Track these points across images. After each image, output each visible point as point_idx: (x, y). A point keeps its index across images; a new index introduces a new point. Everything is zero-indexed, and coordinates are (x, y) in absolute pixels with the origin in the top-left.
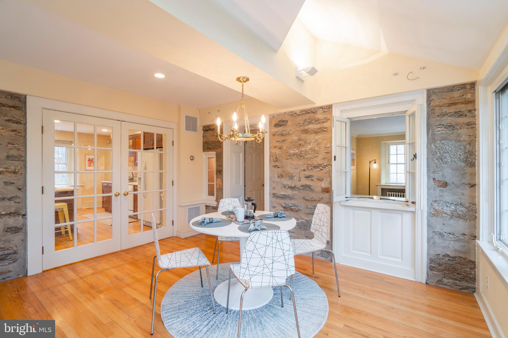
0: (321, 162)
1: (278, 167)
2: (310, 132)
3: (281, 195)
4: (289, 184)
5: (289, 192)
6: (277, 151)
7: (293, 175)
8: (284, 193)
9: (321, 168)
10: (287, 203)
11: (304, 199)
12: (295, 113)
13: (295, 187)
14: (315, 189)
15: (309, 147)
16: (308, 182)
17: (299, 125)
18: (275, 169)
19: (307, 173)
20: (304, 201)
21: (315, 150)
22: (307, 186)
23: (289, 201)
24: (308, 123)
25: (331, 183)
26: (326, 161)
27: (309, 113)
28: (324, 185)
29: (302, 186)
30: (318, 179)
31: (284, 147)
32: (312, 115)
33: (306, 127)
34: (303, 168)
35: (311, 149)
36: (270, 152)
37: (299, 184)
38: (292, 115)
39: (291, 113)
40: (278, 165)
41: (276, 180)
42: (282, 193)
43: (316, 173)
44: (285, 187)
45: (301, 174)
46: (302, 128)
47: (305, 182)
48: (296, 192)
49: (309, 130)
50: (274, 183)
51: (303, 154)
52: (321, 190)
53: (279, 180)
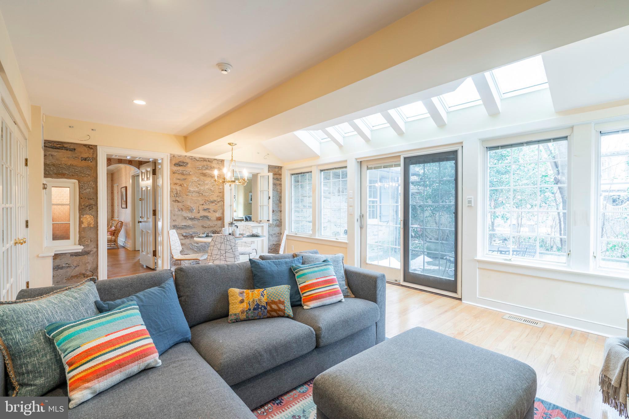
0: (215, 199)
1: (178, 202)
2: (208, 176)
3: (182, 225)
4: (189, 216)
5: (190, 223)
6: (178, 188)
7: (193, 208)
8: (185, 224)
9: (216, 203)
10: (187, 232)
11: (203, 227)
12: (195, 158)
13: (194, 218)
14: (212, 218)
15: (207, 187)
16: (206, 214)
17: (198, 169)
18: (174, 203)
19: (206, 207)
20: (203, 228)
21: (211, 190)
22: (205, 217)
23: (190, 230)
24: (205, 169)
25: (223, 213)
26: (219, 198)
27: (206, 161)
28: (218, 215)
29: (201, 217)
30: (214, 211)
31: (185, 185)
32: (209, 163)
33: (205, 172)
34: (202, 203)
35: (208, 189)
36: (171, 188)
37: (198, 216)
38: (192, 159)
39: (191, 158)
40: (178, 200)
41: (177, 213)
42: (183, 224)
43: (212, 207)
44: (185, 218)
45: (200, 208)
46: (200, 171)
47: (203, 213)
48: (196, 222)
49: (206, 174)
50: (174, 216)
51: (201, 192)
52: (215, 219)
53: (180, 213)
